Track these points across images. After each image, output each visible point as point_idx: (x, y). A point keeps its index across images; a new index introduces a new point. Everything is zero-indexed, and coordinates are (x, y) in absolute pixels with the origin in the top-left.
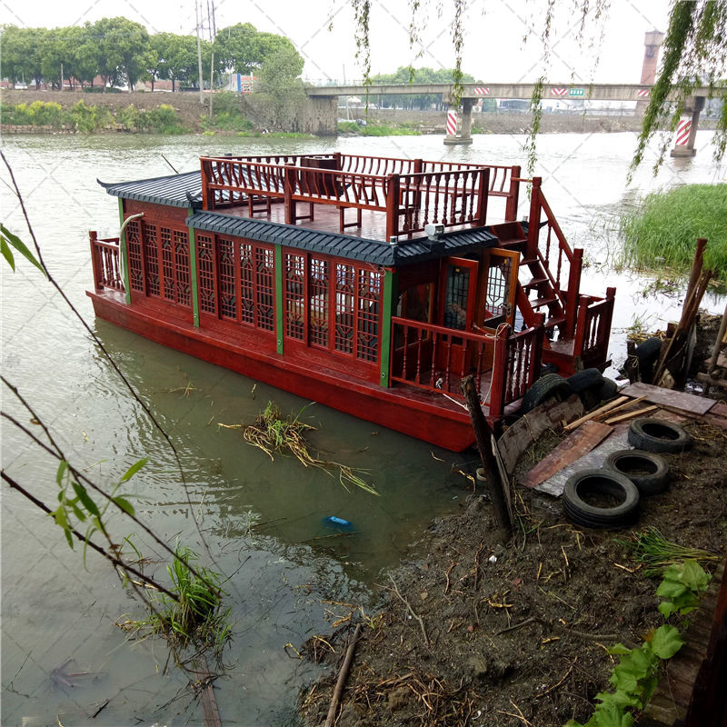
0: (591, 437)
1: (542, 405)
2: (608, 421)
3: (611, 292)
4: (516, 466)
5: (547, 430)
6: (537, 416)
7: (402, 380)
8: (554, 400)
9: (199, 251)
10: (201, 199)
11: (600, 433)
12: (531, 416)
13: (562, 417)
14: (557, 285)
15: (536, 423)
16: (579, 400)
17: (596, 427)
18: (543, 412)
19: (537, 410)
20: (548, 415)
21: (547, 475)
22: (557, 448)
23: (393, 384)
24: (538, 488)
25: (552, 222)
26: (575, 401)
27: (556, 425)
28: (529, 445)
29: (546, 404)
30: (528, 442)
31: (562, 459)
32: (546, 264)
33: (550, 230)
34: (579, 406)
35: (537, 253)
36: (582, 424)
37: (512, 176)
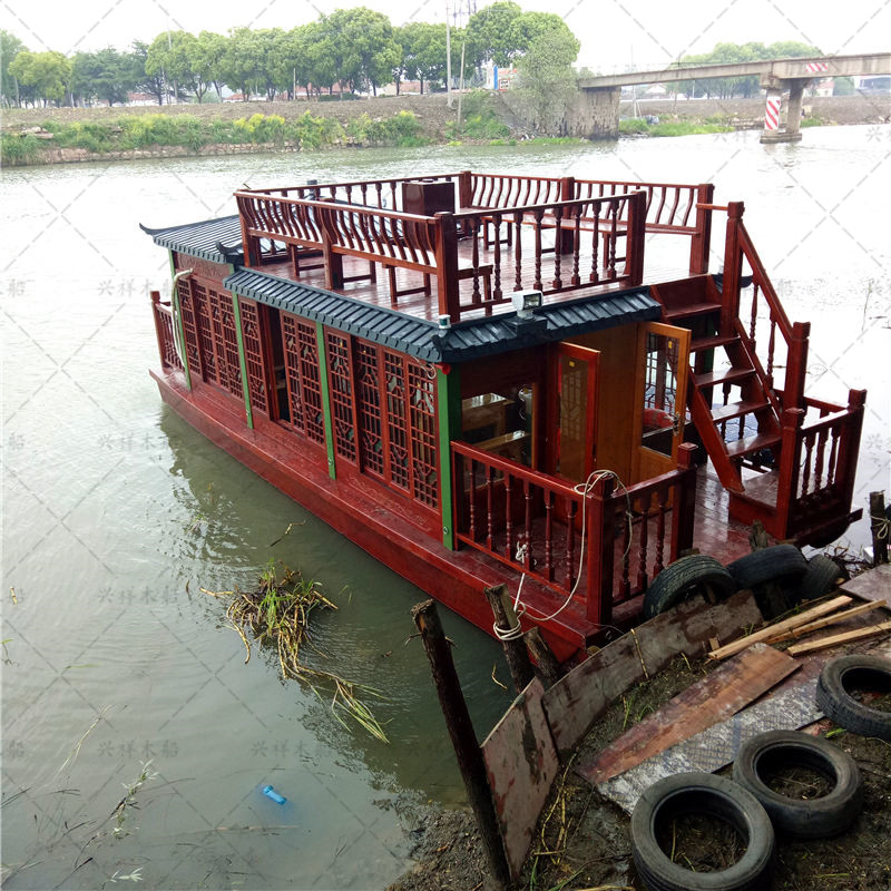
0: (748, 683)
1: (673, 610)
2: (794, 649)
3: (858, 398)
4: (589, 730)
5: (678, 656)
6: (658, 630)
7: (469, 541)
8: (700, 600)
9: (245, 324)
10: (241, 251)
11: (769, 673)
12: (647, 630)
13: (713, 632)
14: (770, 380)
15: (655, 643)
16: (752, 601)
17: (767, 659)
18: (672, 623)
19: (661, 620)
20: (684, 628)
21: (634, 759)
22: (676, 700)
23: (459, 545)
24: (604, 790)
25: (760, 279)
26: (744, 601)
27: (696, 647)
28: (631, 687)
29: (683, 608)
30: (631, 679)
31: (677, 726)
32: (752, 345)
33: (756, 290)
34: (751, 610)
35: (738, 327)
36: (743, 650)
37: (699, 201)
